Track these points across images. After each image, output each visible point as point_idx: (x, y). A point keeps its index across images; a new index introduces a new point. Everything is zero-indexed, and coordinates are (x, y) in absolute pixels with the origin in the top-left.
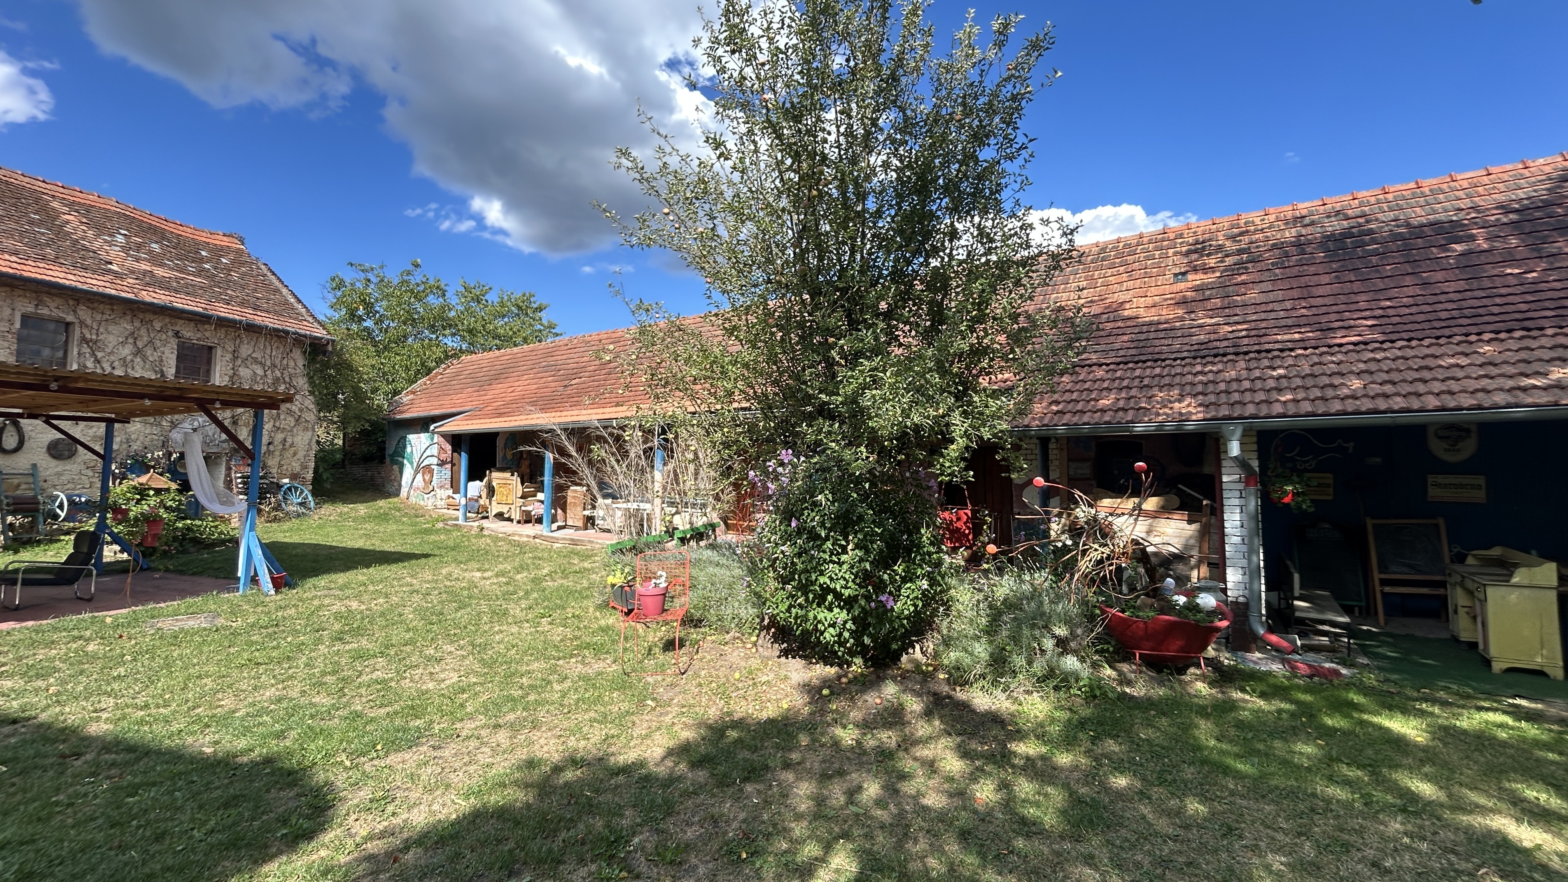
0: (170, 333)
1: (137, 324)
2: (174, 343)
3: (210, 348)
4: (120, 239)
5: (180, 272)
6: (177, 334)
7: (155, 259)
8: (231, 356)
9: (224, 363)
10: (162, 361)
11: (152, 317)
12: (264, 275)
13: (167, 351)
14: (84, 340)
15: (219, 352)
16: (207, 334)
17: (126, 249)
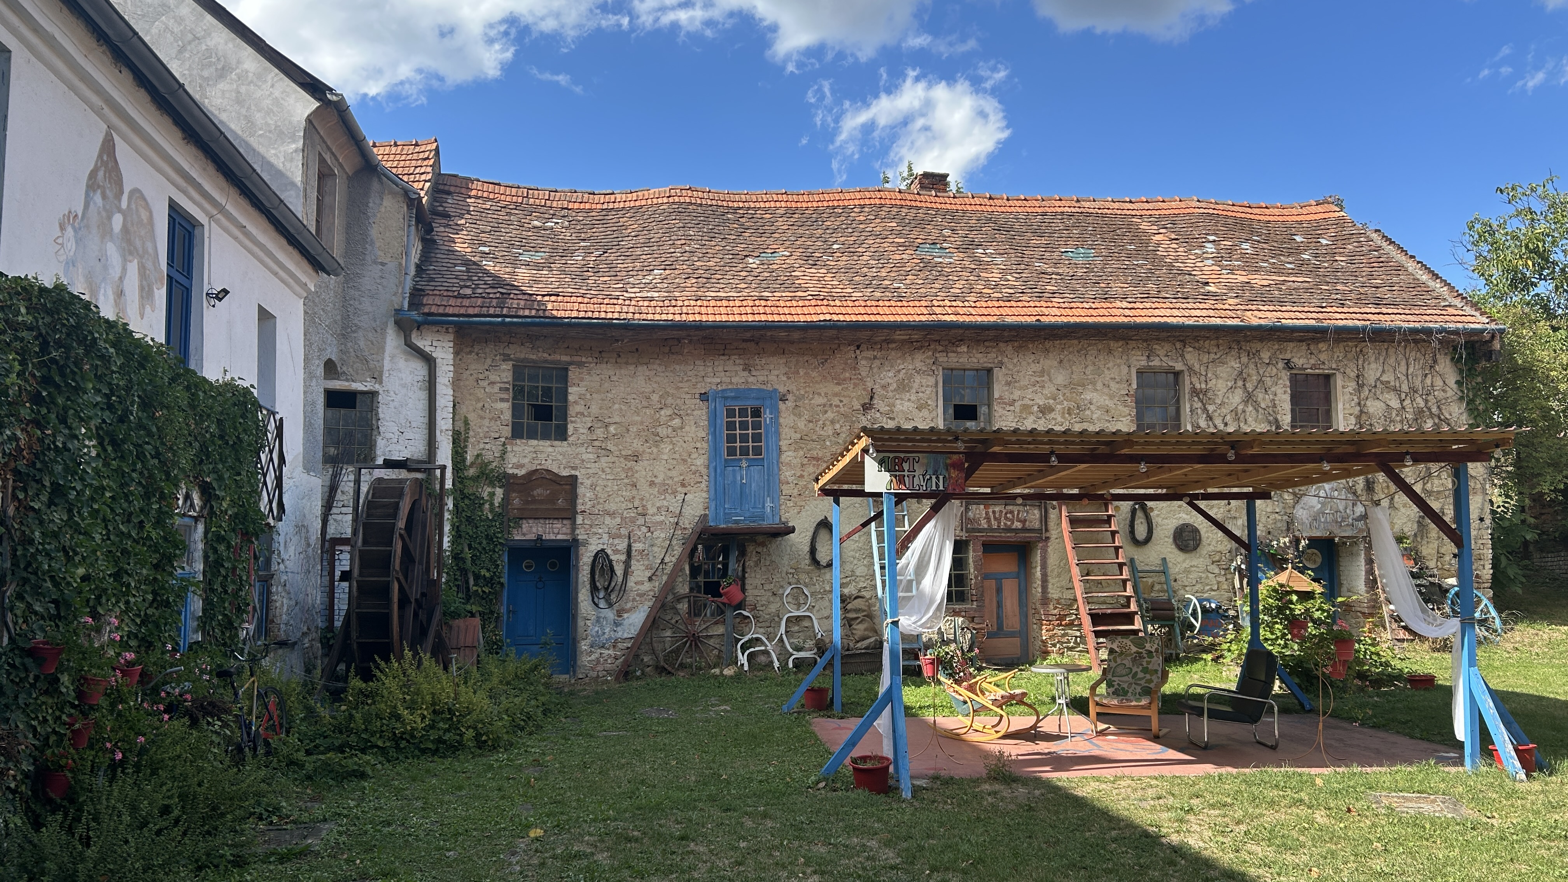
0: (1281, 365)
1: (1245, 359)
2: (1285, 376)
3: (1327, 378)
4: (1210, 248)
5: (1279, 273)
6: (1288, 365)
7: (1250, 265)
8: (1353, 384)
9: (1347, 397)
10: (1275, 406)
11: (1258, 346)
12: (1378, 249)
13: (1280, 391)
14: (1195, 392)
15: (1339, 381)
16: (1323, 357)
17: (1218, 260)
